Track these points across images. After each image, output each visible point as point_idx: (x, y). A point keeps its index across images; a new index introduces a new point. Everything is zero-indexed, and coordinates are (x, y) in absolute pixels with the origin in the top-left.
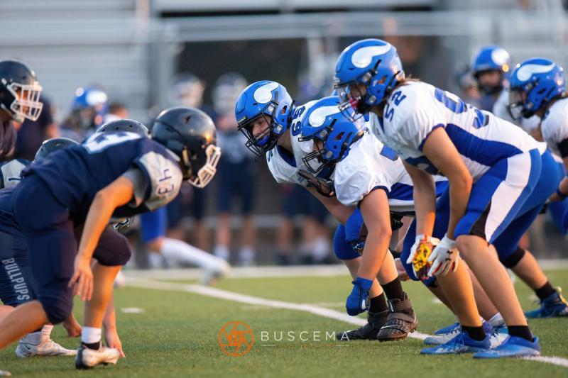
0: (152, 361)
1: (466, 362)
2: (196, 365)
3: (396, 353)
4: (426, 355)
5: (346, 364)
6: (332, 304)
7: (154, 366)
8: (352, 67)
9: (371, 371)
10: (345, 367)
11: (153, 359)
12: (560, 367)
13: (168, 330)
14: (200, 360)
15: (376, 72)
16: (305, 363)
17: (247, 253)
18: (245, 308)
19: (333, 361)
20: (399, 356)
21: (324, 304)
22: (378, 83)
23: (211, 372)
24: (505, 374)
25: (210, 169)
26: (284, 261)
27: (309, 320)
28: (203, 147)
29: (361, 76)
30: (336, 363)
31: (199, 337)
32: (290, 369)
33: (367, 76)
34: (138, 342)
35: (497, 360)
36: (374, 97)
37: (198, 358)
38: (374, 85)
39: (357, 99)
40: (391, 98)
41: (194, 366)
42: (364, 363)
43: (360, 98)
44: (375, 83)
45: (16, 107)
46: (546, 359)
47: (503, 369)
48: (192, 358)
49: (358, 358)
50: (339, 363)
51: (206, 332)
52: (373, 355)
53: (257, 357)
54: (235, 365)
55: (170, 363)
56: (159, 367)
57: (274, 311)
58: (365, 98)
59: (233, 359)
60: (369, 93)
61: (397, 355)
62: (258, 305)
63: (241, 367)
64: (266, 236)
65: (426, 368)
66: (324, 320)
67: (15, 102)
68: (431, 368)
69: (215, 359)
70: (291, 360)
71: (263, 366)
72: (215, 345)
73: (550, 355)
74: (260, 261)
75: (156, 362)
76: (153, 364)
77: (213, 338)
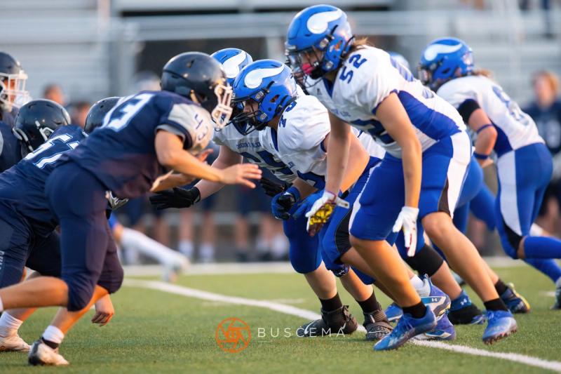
0: (113, 357)
1: (423, 358)
2: (157, 361)
3: (354, 349)
4: (384, 351)
5: (306, 360)
6: (291, 301)
7: (116, 361)
8: (308, 34)
9: (330, 367)
10: (304, 363)
11: (115, 355)
12: (517, 363)
13: (130, 326)
14: (161, 355)
15: (333, 38)
16: (264, 359)
17: (207, 250)
18: (205, 304)
19: (292, 356)
20: (358, 352)
21: (284, 300)
22: (334, 49)
23: (172, 367)
24: (462, 370)
25: (225, 109)
26: (243, 258)
27: (269, 316)
28: (211, 88)
29: (318, 43)
30: (295, 359)
31: (160, 334)
32: (250, 364)
33: (325, 42)
34: (100, 338)
35: (454, 356)
36: (331, 62)
37: (159, 354)
38: (331, 51)
39: (315, 65)
40: (348, 61)
41: (155, 362)
42: (323, 359)
43: (317, 64)
44: (331, 48)
45: (4, 97)
46: (503, 356)
47: (460, 365)
48: (153, 353)
49: (317, 354)
50: (299, 359)
51: (166, 328)
52: (331, 351)
53: (218, 353)
54: (196, 360)
55: (131, 359)
56: (120, 363)
57: (234, 307)
58: (323, 63)
59: (194, 355)
60: (326, 59)
61: (356, 351)
62: (217, 301)
63: (202, 362)
64: (225, 233)
65: (384, 364)
66: (284, 316)
67: (2, 92)
68: (389, 364)
69: (175, 355)
70: (251, 356)
71: (223, 361)
72: (176, 340)
73: (507, 351)
74: (220, 257)
75: (117, 357)
76: (114, 360)
77: (173, 334)
